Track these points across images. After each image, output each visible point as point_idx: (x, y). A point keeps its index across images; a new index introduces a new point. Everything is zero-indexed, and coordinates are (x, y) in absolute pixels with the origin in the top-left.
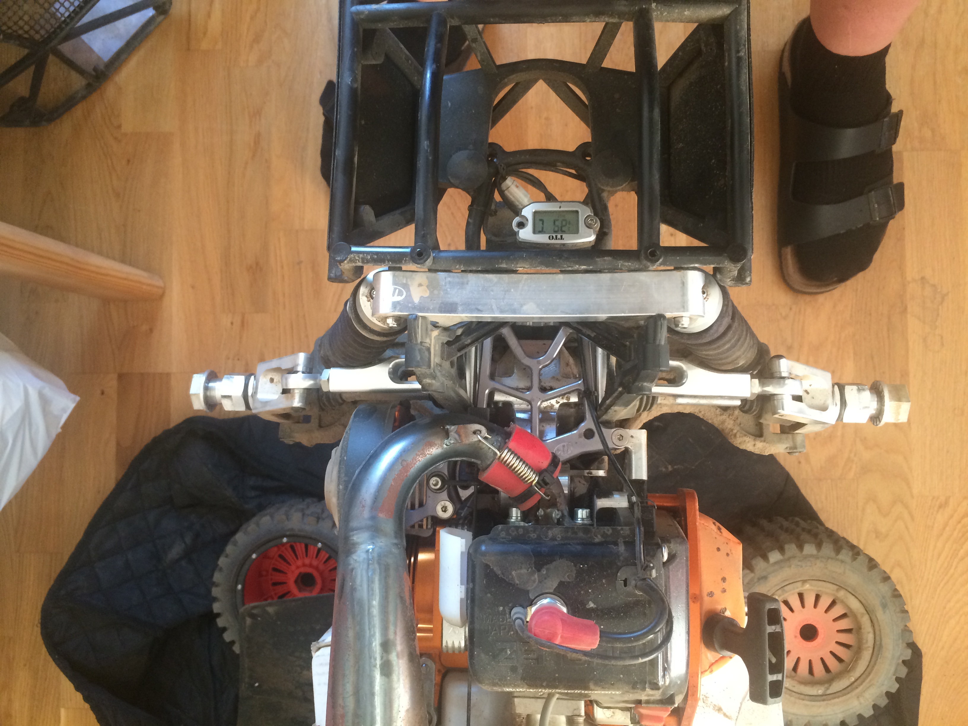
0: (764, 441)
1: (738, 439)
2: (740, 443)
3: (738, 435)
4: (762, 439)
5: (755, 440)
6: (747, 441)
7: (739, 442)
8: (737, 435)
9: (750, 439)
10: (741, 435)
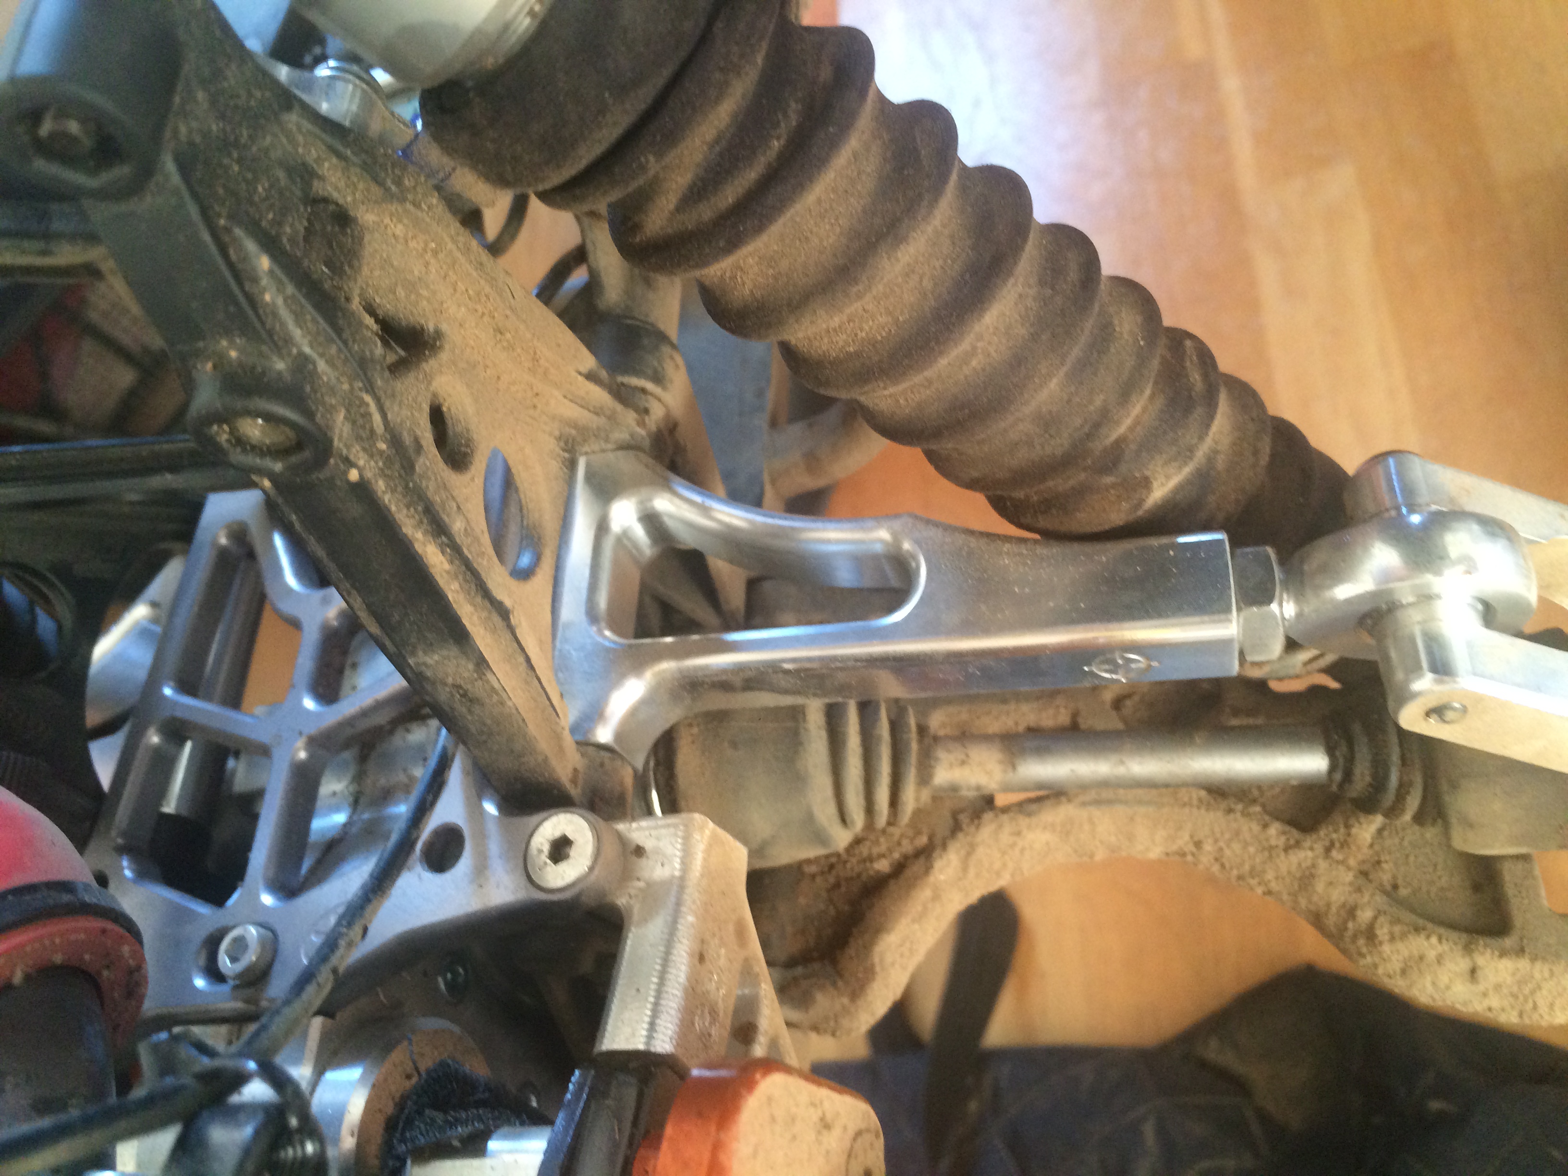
0: (1520, 951)
1: (1386, 948)
2: (1404, 972)
3: (1382, 932)
4: (1508, 942)
5: (1468, 949)
6: (1432, 954)
7: (1395, 965)
8: (1379, 932)
9: (1445, 947)
10: (1397, 929)
